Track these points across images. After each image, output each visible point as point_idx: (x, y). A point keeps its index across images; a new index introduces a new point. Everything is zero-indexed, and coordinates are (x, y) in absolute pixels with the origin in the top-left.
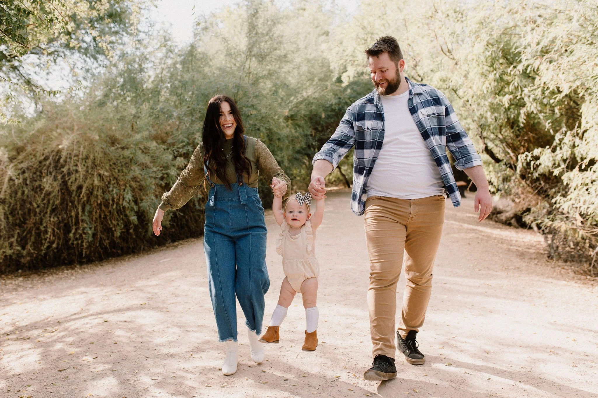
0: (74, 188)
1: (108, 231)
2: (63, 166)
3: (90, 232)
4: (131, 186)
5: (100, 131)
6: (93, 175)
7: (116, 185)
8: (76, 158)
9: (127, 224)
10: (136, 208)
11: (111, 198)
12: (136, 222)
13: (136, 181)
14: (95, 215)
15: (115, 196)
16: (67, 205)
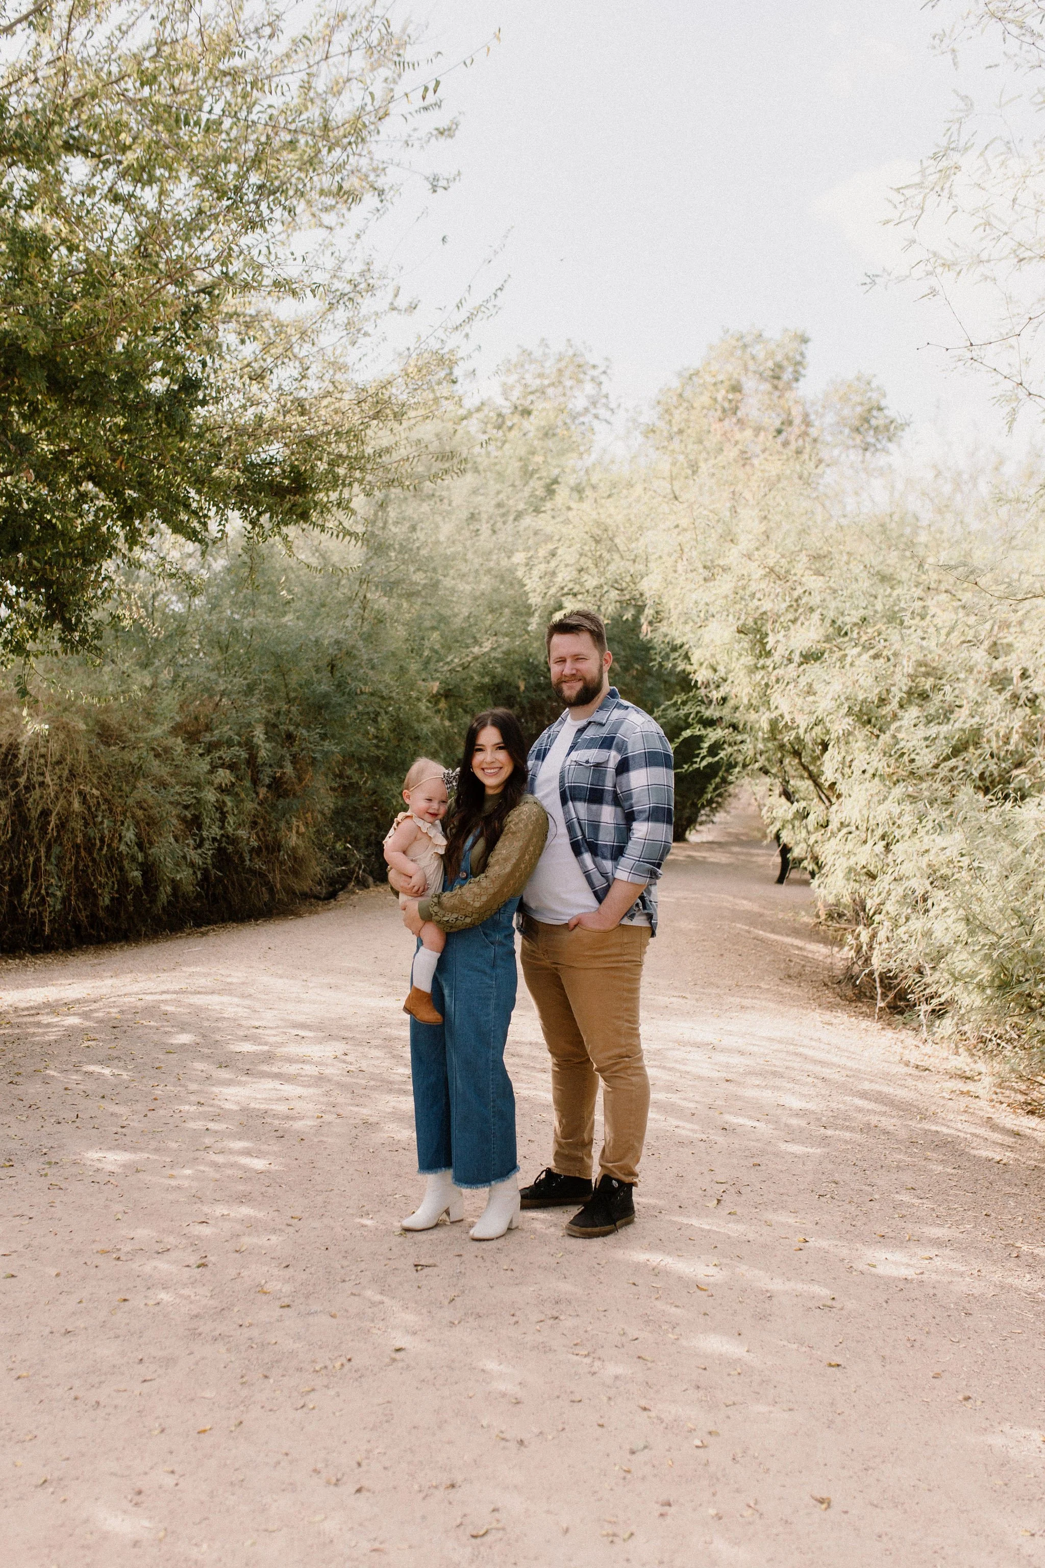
0: (35, 814)
1: (88, 894)
2: (18, 773)
3: (59, 893)
4: (133, 817)
5: (86, 714)
6: (70, 792)
7: (107, 814)
8: (42, 761)
9: (124, 883)
10: (140, 857)
11: (98, 835)
12: (140, 882)
13: (141, 808)
14: (69, 866)
15: (106, 832)
16: (19, 843)
